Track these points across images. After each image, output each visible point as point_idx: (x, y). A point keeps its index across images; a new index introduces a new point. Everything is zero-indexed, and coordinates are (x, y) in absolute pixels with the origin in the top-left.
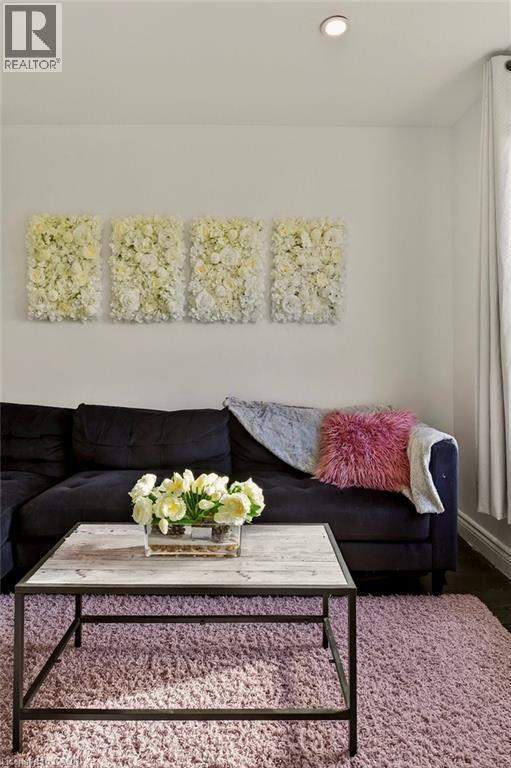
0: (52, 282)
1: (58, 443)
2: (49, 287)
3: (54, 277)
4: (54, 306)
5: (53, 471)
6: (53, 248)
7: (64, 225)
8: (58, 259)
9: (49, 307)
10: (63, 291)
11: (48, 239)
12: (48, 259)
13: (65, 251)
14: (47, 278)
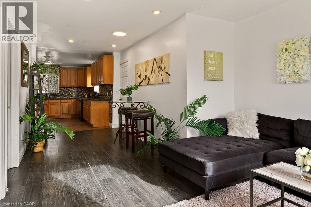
0: (287, 67)
1: (287, 133)
2: (286, 70)
3: (287, 65)
4: (288, 77)
5: (285, 144)
6: (287, 53)
7: (292, 43)
8: (289, 58)
9: (285, 78)
10: (291, 71)
11: (284, 50)
12: (285, 58)
13: (292, 53)
14: (284, 66)
